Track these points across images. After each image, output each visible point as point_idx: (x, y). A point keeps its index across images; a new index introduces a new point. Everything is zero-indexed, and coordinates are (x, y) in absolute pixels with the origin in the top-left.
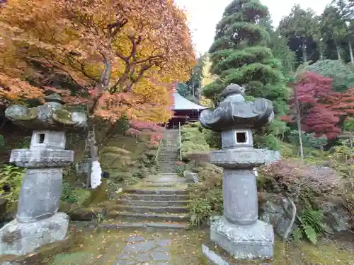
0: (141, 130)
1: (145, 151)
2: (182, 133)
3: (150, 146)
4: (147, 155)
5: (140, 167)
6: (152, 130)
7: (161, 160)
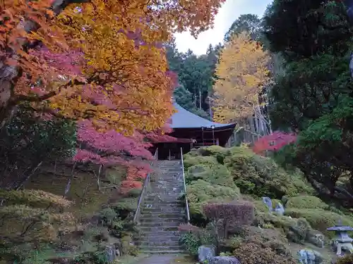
0: (105, 154)
1: (112, 201)
2: (187, 166)
3: (125, 191)
4: (116, 209)
5: (99, 238)
6: (128, 155)
7: (147, 219)
